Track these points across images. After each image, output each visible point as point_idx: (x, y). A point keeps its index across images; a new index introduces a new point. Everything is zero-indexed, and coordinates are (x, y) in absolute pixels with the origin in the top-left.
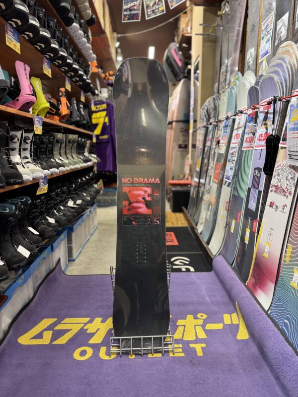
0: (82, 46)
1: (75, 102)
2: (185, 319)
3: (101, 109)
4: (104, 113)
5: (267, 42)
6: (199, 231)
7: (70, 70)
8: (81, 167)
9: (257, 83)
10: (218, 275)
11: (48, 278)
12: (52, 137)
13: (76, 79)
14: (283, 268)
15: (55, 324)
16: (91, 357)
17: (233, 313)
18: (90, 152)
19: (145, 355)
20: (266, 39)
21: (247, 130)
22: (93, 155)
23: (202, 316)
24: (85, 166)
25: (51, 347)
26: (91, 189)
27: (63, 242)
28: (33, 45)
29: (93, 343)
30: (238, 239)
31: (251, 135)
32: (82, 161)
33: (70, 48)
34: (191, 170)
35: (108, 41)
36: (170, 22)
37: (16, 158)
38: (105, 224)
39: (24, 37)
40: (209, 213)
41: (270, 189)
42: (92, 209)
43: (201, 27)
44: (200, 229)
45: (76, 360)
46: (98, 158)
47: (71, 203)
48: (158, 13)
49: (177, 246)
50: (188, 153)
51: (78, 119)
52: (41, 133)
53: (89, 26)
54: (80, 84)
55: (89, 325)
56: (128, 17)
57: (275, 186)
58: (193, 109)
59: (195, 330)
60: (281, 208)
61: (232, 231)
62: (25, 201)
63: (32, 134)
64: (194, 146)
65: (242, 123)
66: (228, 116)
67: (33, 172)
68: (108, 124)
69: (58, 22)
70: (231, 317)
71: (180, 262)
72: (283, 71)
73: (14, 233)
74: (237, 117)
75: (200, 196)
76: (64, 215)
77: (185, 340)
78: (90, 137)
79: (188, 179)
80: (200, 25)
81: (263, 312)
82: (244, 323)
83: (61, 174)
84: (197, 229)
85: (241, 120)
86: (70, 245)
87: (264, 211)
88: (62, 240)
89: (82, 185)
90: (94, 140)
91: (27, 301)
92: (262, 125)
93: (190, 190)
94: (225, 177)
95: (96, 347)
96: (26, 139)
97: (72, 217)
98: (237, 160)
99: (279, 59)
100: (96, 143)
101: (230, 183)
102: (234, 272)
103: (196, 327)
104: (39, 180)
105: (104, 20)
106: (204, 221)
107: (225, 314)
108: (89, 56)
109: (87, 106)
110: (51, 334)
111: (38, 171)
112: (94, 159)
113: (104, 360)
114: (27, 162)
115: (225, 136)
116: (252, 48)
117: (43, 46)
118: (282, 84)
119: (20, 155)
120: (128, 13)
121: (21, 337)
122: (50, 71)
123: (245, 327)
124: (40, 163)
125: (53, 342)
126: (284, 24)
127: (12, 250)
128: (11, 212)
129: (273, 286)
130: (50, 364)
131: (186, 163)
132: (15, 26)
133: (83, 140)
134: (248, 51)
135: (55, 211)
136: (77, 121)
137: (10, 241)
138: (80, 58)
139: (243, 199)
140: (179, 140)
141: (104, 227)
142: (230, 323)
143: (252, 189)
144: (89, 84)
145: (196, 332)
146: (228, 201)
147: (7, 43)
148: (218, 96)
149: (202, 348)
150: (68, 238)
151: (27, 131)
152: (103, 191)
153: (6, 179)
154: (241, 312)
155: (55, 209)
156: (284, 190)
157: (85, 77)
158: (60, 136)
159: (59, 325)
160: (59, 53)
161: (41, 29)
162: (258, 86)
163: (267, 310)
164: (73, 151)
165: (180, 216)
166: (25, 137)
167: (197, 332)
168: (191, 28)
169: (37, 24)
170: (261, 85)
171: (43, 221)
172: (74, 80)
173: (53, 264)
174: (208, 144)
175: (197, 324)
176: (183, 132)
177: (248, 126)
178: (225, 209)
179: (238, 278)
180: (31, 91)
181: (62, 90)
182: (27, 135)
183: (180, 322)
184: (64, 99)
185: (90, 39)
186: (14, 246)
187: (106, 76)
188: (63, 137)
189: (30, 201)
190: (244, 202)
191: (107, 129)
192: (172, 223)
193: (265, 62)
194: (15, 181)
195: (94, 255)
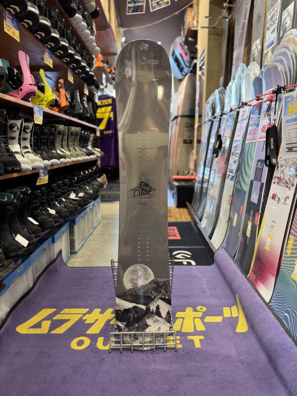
0: (86, 38)
1: (78, 94)
2: (184, 311)
3: (106, 103)
4: (110, 108)
5: (272, 32)
6: (203, 227)
7: (72, 61)
8: (84, 160)
10: (219, 268)
11: (49, 268)
12: (54, 129)
13: (78, 71)
14: (284, 260)
15: (54, 314)
16: (88, 347)
17: (233, 305)
18: (94, 146)
20: (272, 29)
21: (251, 122)
22: (96, 149)
23: (201, 309)
24: (88, 159)
25: (48, 337)
26: (94, 183)
27: (65, 234)
28: (34, 34)
29: (91, 333)
30: (240, 233)
31: (254, 127)
32: (85, 154)
33: (72, 39)
34: (196, 166)
35: (114, 36)
36: (176, 15)
37: (15, 147)
38: (109, 219)
39: (23, 25)
40: (212, 207)
41: (273, 181)
42: (96, 202)
43: (207, 20)
44: (203, 224)
45: (73, 349)
46: (103, 153)
47: (73, 196)
48: (162, 4)
49: (179, 240)
50: (193, 149)
51: (82, 111)
52: (41, 123)
53: (93, 19)
54: (83, 76)
55: (87, 315)
56: (132, 9)
57: (278, 178)
58: (199, 103)
59: (194, 322)
60: (283, 200)
61: (234, 225)
62: (25, 190)
63: (33, 123)
64: (199, 142)
65: (247, 115)
66: (232, 109)
67: (32, 161)
68: (112, 119)
69: (60, 12)
70: (231, 310)
71: (182, 256)
72: (288, 60)
73: (13, 222)
74: (241, 110)
75: (204, 191)
76: (65, 207)
77: (183, 332)
78: (94, 131)
79: (192, 174)
80: (206, 17)
81: (264, 304)
82: (244, 315)
83: (62, 166)
84: (200, 224)
85: (245, 112)
86: (72, 238)
87: (266, 203)
88: (64, 232)
89: (84, 178)
90: (98, 134)
91: (27, 291)
92: (265, 117)
93: (194, 186)
94: (228, 170)
95: (94, 338)
96: (26, 128)
97: (74, 209)
98: (241, 153)
99: (284, 47)
100: (100, 137)
101: (233, 177)
102: (235, 265)
103: (195, 319)
104: (39, 171)
105: (110, 13)
107: (225, 307)
108: (92, 49)
109: (91, 98)
110: (50, 323)
111: (37, 161)
112: (98, 153)
113: (101, 350)
114: (27, 152)
116: (257, 39)
117: (43, 35)
118: (286, 73)
119: (19, 144)
120: (133, 5)
121: (20, 326)
122: (51, 61)
123: (245, 319)
124: (40, 154)
125: (51, 331)
126: (289, 14)
127: (10, 238)
128: (9, 201)
129: (273, 279)
130: (47, 353)
131: (191, 158)
132: (13, 13)
133: (86, 133)
134: (253, 43)
135: (56, 203)
136: (80, 113)
137: (9, 230)
138: (83, 50)
139: (245, 192)
140: (184, 135)
141: (107, 221)
142: (230, 316)
143: (254, 182)
144: (92, 76)
145: (194, 325)
146: (231, 194)
147: (6, 30)
149: (201, 340)
150: (70, 230)
151: (27, 121)
152: (107, 185)
153: (4, 167)
154: (241, 304)
155: (57, 201)
156: (286, 182)
157: (88, 69)
158: (61, 127)
159: (58, 315)
160: (59, 43)
161: (41, 17)
162: (262, 76)
164: (75, 144)
165: (184, 210)
166: (24, 127)
167: (196, 325)
168: (197, 22)
169: (36, 11)
171: (44, 212)
172: (77, 72)
173: (54, 257)
175: (196, 317)
176: (188, 127)
177: (252, 118)
178: (228, 202)
179: (239, 270)
180: (33, 82)
181: (62, 81)
182: (27, 124)
183: (179, 314)
184: (63, 91)
185: (94, 31)
186: (12, 235)
187: (111, 71)
188: (65, 128)
189: (30, 191)
190: (247, 195)
191: (112, 124)
192: (175, 218)
193: (270, 52)
194: (13, 169)
195: (96, 247)
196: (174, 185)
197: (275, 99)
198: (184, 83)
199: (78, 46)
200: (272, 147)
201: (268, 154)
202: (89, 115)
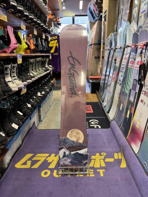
0: (42, 8)
1: (40, 40)
2: (95, 155)
3: (54, 39)
4: (56, 41)
5: (145, 5)
6: (104, 106)
7: (36, 24)
8: (44, 75)
9: (138, 31)
11: (29, 133)
12: (28, 62)
14: (146, 135)
15: (32, 157)
16: (49, 175)
17: (119, 152)
18: (49, 64)
19: (75, 176)
20: (145, 2)
21: (131, 56)
22: (50, 66)
23: (104, 154)
24: (46, 74)
25: (30, 170)
26: (49, 84)
29: (50, 168)
30: (123, 115)
31: (133, 60)
32: (44, 71)
33: (35, 10)
34: (101, 71)
37: (8, 79)
38: (57, 100)
39: (9, 12)
40: (109, 97)
41: (142, 92)
42: (50, 94)
44: (104, 104)
45: (42, 177)
46: (53, 67)
49: (92, 113)
50: (100, 61)
51: (42, 49)
52: (21, 63)
54: (42, 30)
55: (49, 157)
57: (144, 91)
58: (103, 37)
59: (100, 162)
61: (121, 109)
62: (15, 98)
63: (17, 64)
64: (103, 57)
65: (129, 51)
66: (121, 47)
68: (58, 47)
70: (118, 155)
71: (94, 123)
73: (10, 116)
74: (126, 49)
75: (105, 87)
76: (36, 102)
77: (95, 167)
78: (48, 56)
79: (99, 75)
81: (134, 155)
82: (124, 158)
83: (33, 81)
84: (103, 105)
86: (39, 114)
87: (138, 103)
88: (36, 113)
89: (44, 83)
90: (51, 58)
91: (19, 147)
92: (139, 56)
93: (100, 82)
94: (118, 80)
95: (52, 170)
96: (14, 67)
97: (40, 102)
98: (125, 72)
101: (120, 84)
102: (121, 131)
103: (101, 160)
104: (21, 88)
106: (106, 101)
107: (115, 153)
108: (46, 12)
110: (31, 162)
111: (21, 84)
112: (50, 68)
113: (56, 177)
114: (15, 79)
115: (119, 57)
116: (136, 7)
117: (20, 15)
119: (11, 76)
121: (17, 164)
122: (25, 27)
124: (22, 78)
125: (31, 167)
127: (9, 126)
128: (8, 107)
129: (140, 143)
130: (30, 179)
131: (99, 67)
132: (3, 7)
133: (44, 59)
134: (134, 9)
135: (31, 100)
137: (8, 121)
139: (127, 94)
140: (95, 54)
142: (118, 158)
143: (132, 90)
144: (47, 29)
145: (100, 163)
146: (119, 93)
148: (116, 33)
149: (103, 172)
150: (38, 111)
151: (14, 63)
154: (123, 153)
157: (44, 26)
158: (32, 60)
159: (34, 158)
160: (29, 17)
161: (18, 6)
162: (138, 33)
163: (136, 153)
164: (39, 66)
165: (95, 95)
169: (15, 4)
170: (140, 33)
171: (25, 106)
172: (39, 28)
173: (31, 125)
174: (110, 59)
175: (101, 159)
176: (97, 50)
177: (132, 54)
178: (117, 96)
179: (122, 134)
180: (16, 42)
181: (31, 35)
182: (14, 65)
183: (93, 157)
184: (32, 41)
185: (47, 2)
186: (10, 124)
187: (56, 20)
188: (34, 60)
189: (18, 98)
190: (128, 96)
191: (57, 50)
192: (91, 100)
193: (143, 16)
194: (8, 94)
195: (52, 118)
196: (90, 82)
197: (145, 48)
198: (95, 26)
199: (39, 13)
200: (142, 75)
201: (140, 78)
202: (45, 49)
